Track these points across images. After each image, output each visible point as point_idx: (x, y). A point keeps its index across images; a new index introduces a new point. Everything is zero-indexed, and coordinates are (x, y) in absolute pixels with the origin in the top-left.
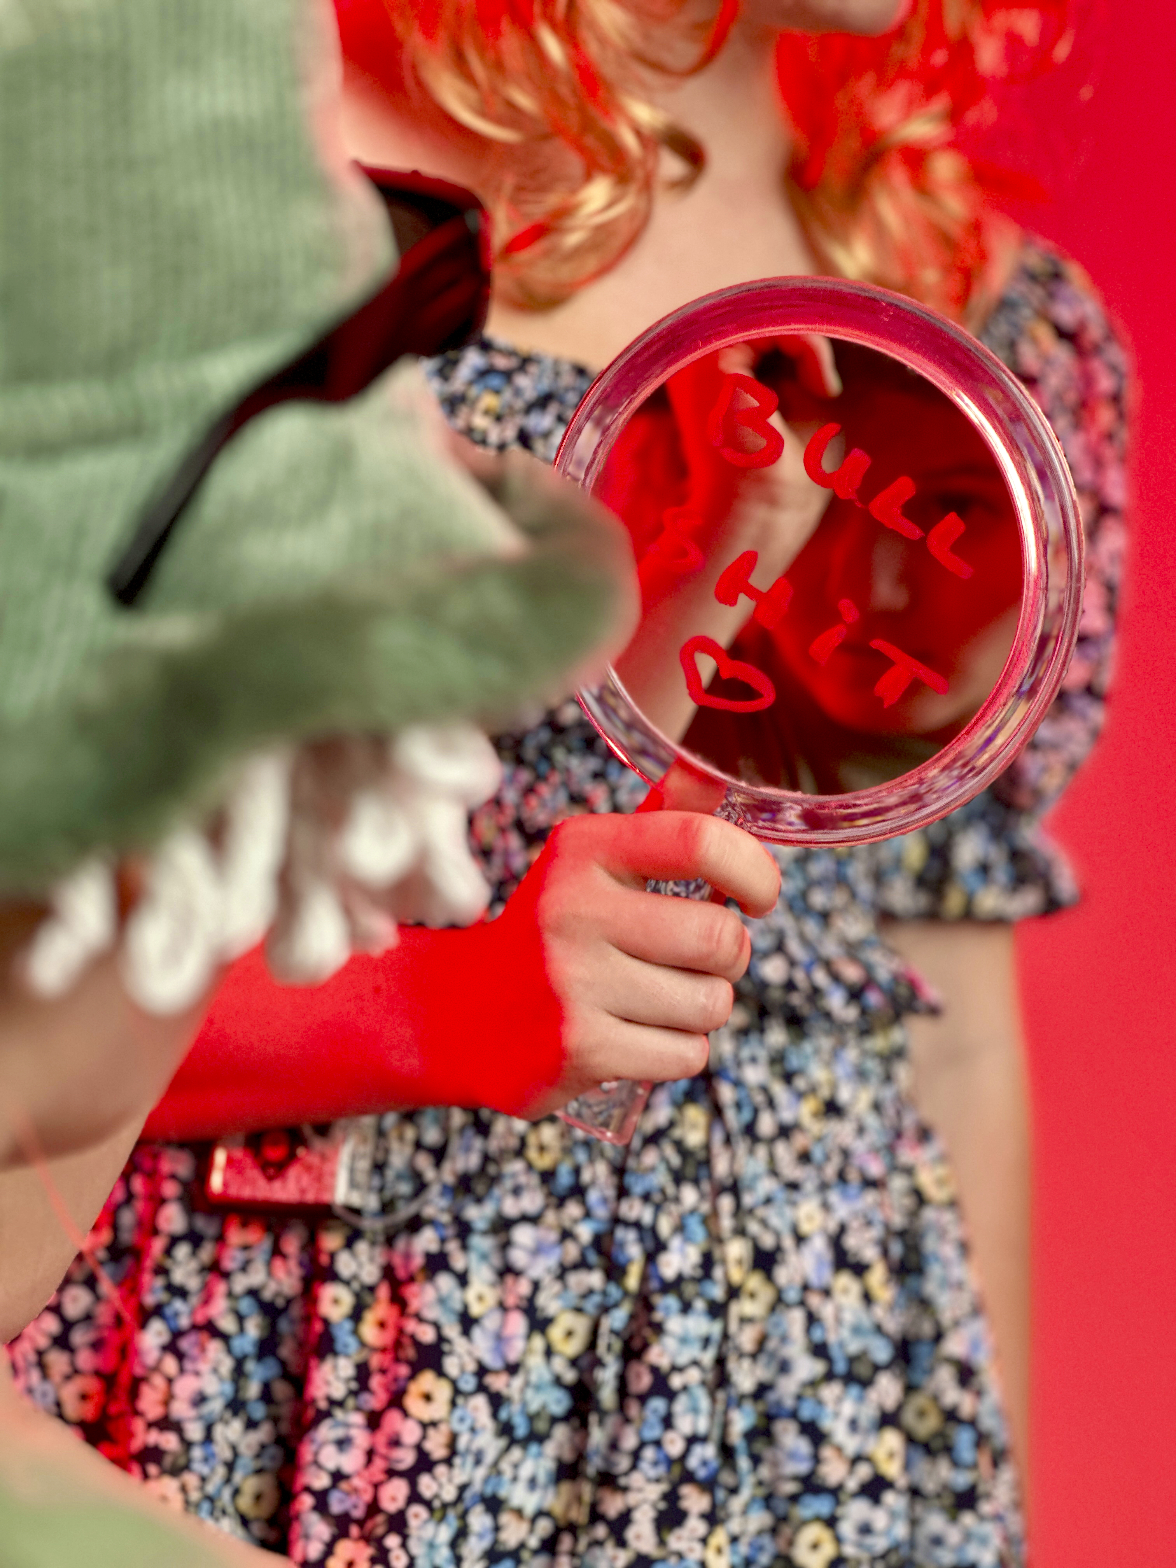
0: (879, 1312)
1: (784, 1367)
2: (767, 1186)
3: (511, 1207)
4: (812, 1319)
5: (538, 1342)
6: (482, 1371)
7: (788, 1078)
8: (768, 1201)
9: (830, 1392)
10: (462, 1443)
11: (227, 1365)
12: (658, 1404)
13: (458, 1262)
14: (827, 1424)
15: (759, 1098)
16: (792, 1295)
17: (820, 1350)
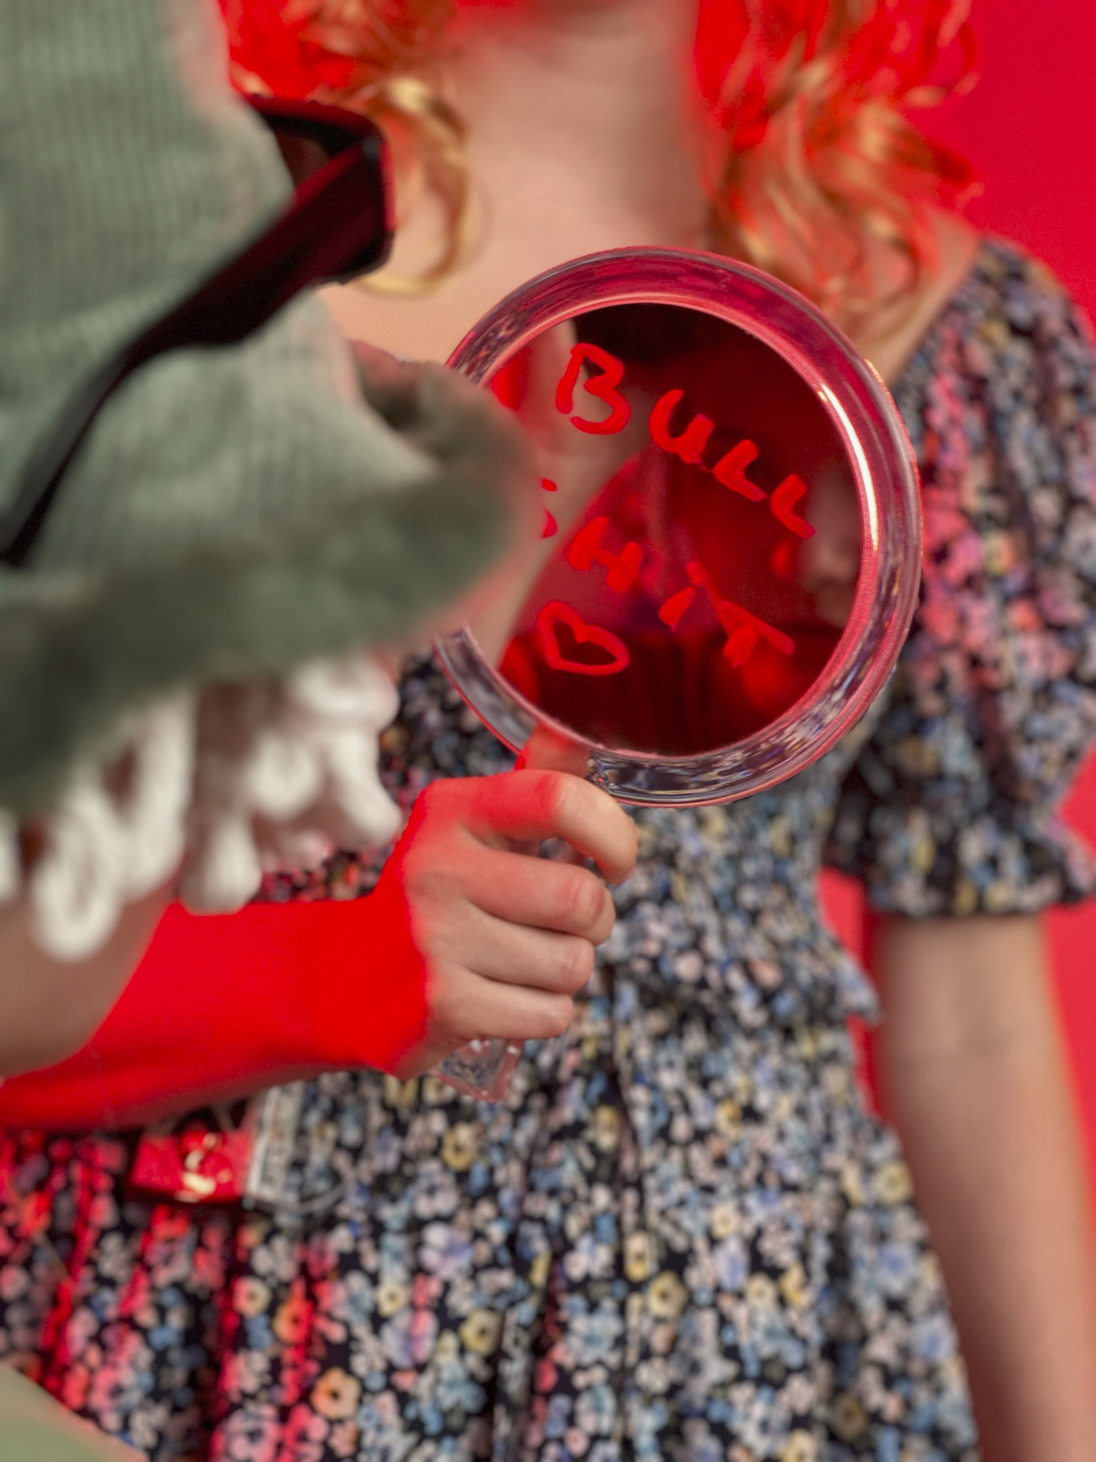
0: (793, 1316)
1: (695, 1368)
2: (681, 1188)
3: (425, 1207)
4: (724, 1321)
5: (450, 1341)
6: (391, 1369)
7: (705, 1083)
8: (682, 1203)
9: (741, 1394)
10: (369, 1439)
11: (145, 1357)
12: (561, 1402)
13: (370, 1261)
14: (737, 1425)
15: (675, 1102)
16: (704, 1297)
17: (731, 1352)
